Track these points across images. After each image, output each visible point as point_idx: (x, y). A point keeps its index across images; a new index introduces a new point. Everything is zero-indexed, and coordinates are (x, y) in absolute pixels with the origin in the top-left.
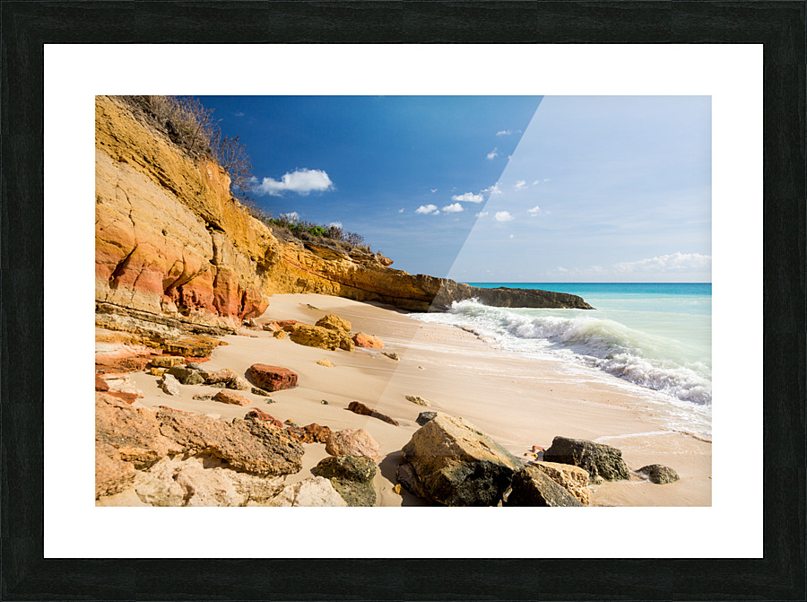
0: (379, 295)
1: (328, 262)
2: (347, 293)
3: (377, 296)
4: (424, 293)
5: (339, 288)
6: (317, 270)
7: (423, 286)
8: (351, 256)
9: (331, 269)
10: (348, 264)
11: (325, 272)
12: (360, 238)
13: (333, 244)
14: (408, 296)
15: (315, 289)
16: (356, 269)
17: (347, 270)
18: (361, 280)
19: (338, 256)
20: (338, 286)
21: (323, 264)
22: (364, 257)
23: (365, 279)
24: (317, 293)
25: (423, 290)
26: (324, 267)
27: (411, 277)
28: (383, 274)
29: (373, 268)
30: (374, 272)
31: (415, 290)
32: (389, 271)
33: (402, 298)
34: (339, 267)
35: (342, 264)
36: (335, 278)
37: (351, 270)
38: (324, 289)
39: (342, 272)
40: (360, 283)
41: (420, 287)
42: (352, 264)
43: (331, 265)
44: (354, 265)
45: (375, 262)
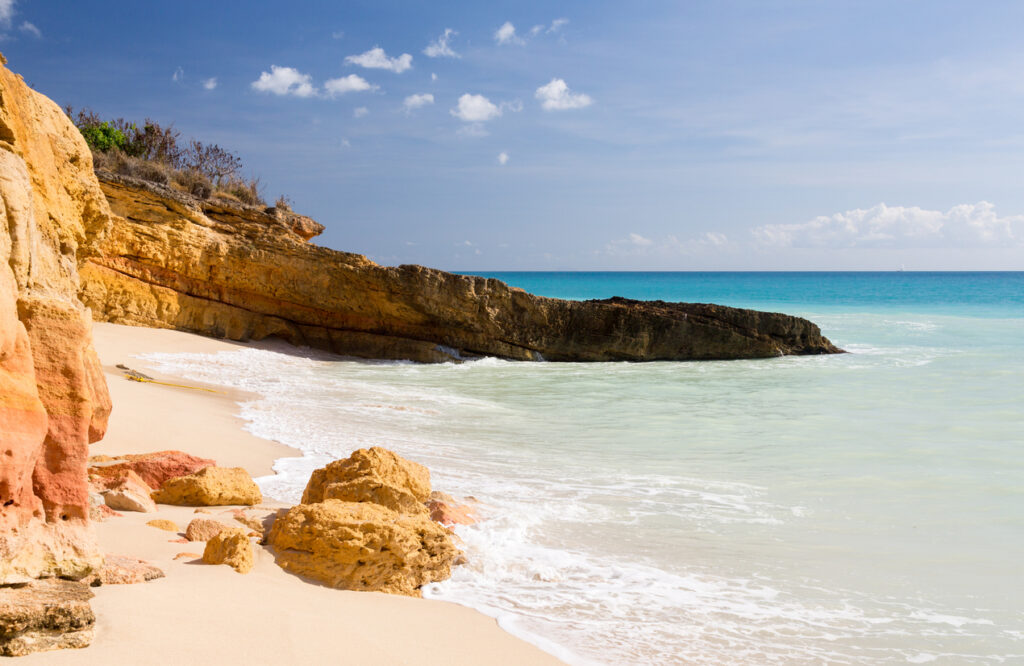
0: (292, 322)
1: (144, 228)
2: (197, 318)
3: (283, 326)
4: (420, 317)
5: (175, 306)
6: (113, 254)
7: (420, 299)
8: (208, 212)
9: (152, 249)
10: (200, 234)
11: (135, 258)
12: (232, 161)
13: (157, 178)
14: (371, 324)
15: (108, 309)
16: (224, 249)
17: (198, 254)
18: (239, 280)
19: (174, 212)
20: (172, 299)
21: (130, 236)
22: (247, 215)
23: (251, 278)
24: (112, 320)
25: (419, 309)
26: (131, 245)
27: (382, 274)
28: (302, 264)
29: (276, 248)
30: (278, 258)
31: (392, 308)
32: (321, 254)
33: (353, 330)
34: (175, 243)
35: (184, 236)
36: (163, 276)
37: (211, 251)
38: (133, 308)
39: (186, 258)
40: (236, 291)
41: (410, 300)
42: (211, 236)
43: (153, 238)
44: (220, 238)
45: (279, 230)
